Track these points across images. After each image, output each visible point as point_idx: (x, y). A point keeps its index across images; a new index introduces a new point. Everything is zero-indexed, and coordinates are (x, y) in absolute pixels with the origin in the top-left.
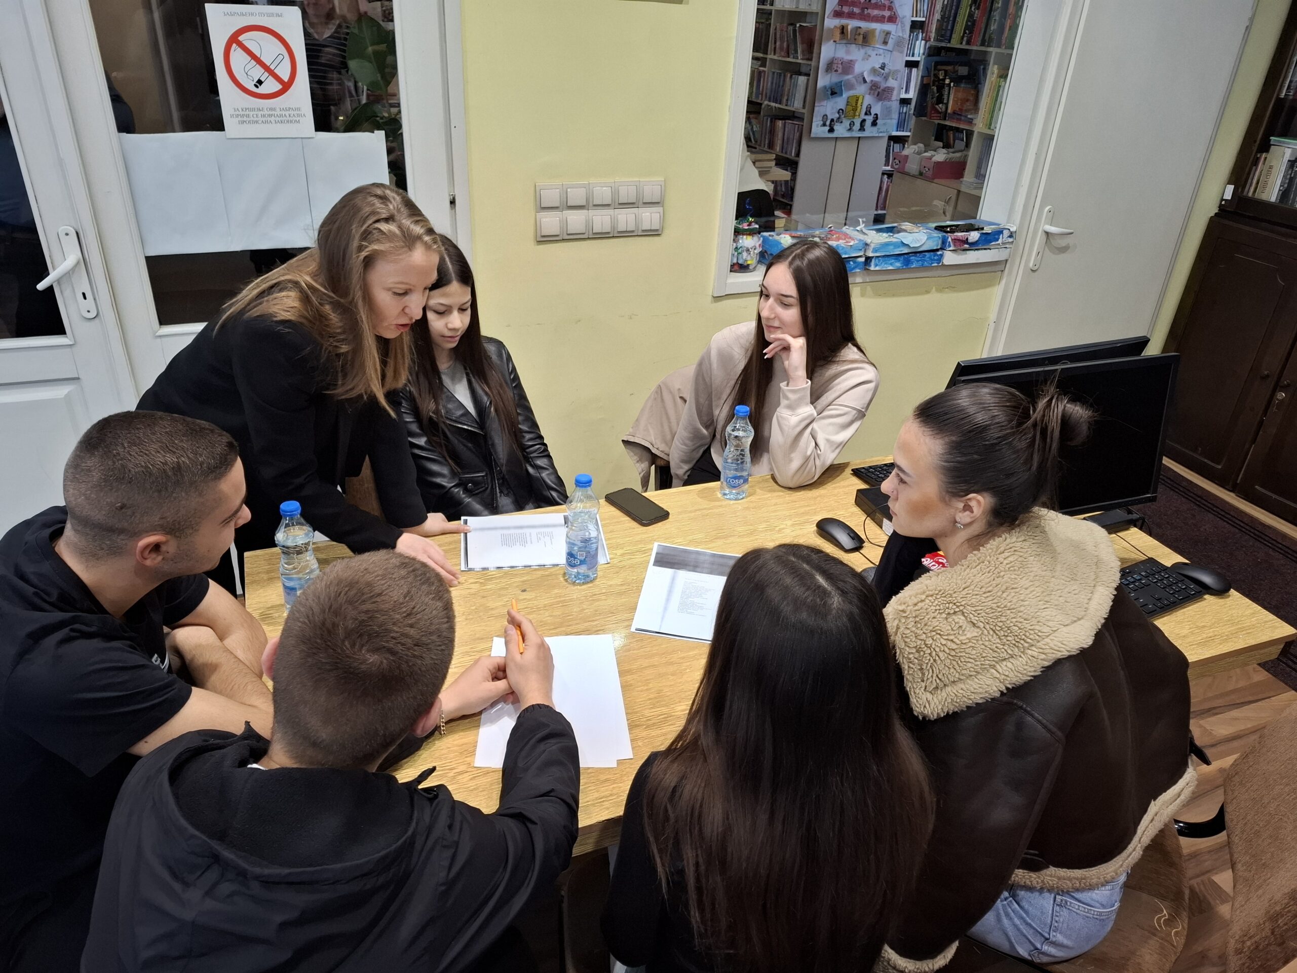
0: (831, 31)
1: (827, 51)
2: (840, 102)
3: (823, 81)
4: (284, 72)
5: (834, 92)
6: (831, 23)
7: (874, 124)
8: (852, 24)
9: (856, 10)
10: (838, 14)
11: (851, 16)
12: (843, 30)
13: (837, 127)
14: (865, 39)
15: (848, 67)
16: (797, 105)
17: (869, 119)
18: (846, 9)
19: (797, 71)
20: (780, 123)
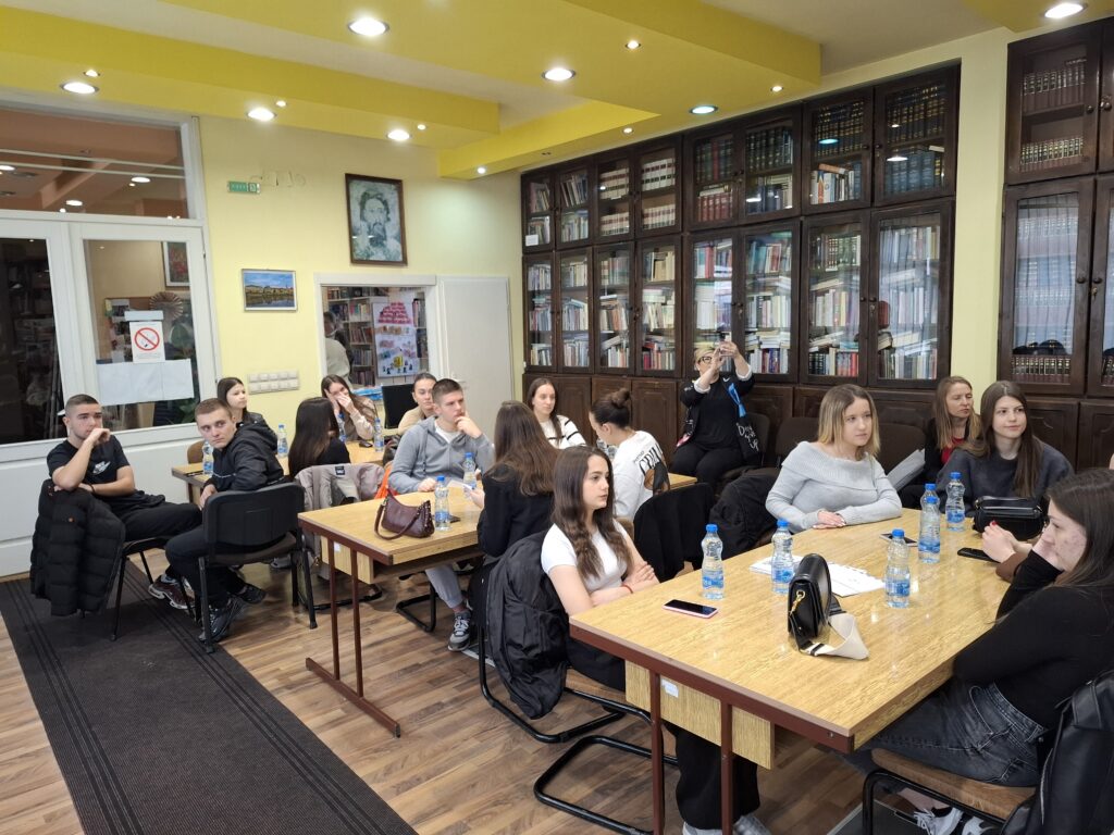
0: (380, 329)
1: (378, 338)
2: (390, 360)
3: (379, 351)
4: (155, 342)
5: (386, 356)
6: (377, 325)
7: (411, 368)
8: (388, 326)
9: (390, 319)
10: (380, 321)
11: (388, 321)
12: (385, 328)
13: (391, 371)
14: (397, 332)
15: (391, 344)
16: (369, 364)
17: (408, 367)
18: (384, 319)
19: (366, 348)
20: (362, 374)
